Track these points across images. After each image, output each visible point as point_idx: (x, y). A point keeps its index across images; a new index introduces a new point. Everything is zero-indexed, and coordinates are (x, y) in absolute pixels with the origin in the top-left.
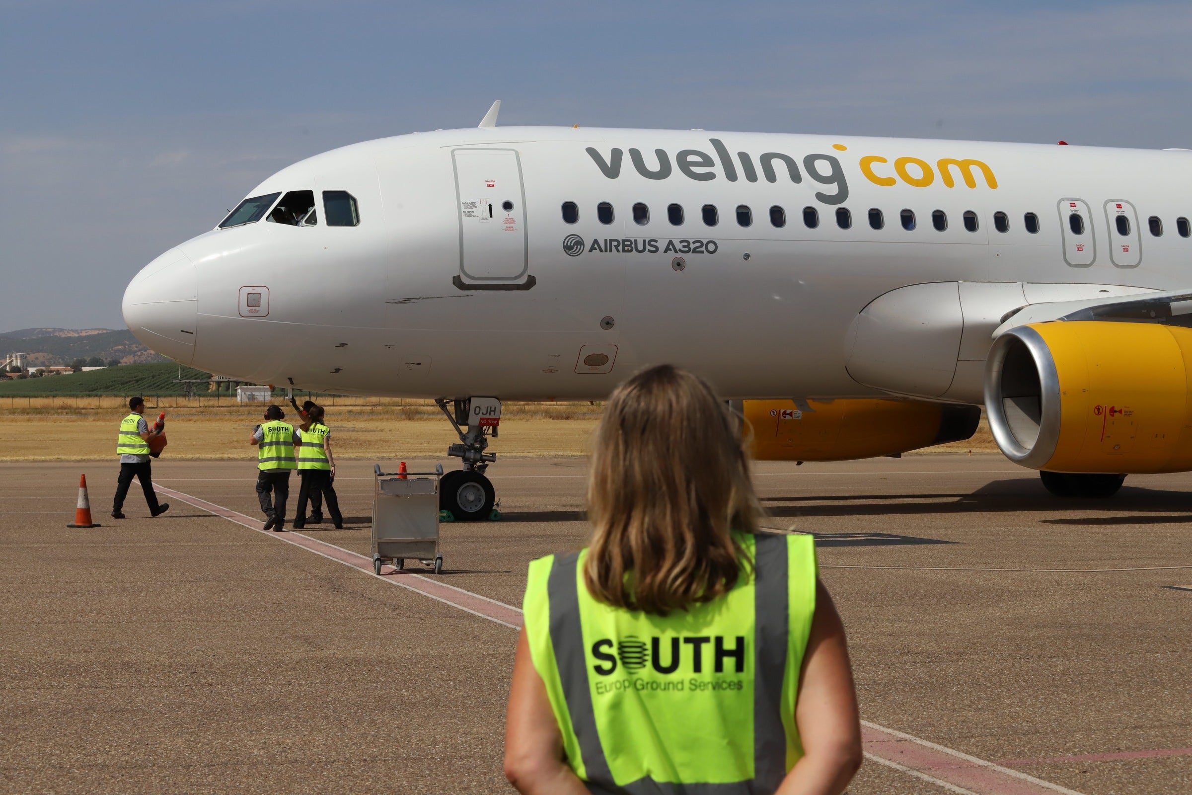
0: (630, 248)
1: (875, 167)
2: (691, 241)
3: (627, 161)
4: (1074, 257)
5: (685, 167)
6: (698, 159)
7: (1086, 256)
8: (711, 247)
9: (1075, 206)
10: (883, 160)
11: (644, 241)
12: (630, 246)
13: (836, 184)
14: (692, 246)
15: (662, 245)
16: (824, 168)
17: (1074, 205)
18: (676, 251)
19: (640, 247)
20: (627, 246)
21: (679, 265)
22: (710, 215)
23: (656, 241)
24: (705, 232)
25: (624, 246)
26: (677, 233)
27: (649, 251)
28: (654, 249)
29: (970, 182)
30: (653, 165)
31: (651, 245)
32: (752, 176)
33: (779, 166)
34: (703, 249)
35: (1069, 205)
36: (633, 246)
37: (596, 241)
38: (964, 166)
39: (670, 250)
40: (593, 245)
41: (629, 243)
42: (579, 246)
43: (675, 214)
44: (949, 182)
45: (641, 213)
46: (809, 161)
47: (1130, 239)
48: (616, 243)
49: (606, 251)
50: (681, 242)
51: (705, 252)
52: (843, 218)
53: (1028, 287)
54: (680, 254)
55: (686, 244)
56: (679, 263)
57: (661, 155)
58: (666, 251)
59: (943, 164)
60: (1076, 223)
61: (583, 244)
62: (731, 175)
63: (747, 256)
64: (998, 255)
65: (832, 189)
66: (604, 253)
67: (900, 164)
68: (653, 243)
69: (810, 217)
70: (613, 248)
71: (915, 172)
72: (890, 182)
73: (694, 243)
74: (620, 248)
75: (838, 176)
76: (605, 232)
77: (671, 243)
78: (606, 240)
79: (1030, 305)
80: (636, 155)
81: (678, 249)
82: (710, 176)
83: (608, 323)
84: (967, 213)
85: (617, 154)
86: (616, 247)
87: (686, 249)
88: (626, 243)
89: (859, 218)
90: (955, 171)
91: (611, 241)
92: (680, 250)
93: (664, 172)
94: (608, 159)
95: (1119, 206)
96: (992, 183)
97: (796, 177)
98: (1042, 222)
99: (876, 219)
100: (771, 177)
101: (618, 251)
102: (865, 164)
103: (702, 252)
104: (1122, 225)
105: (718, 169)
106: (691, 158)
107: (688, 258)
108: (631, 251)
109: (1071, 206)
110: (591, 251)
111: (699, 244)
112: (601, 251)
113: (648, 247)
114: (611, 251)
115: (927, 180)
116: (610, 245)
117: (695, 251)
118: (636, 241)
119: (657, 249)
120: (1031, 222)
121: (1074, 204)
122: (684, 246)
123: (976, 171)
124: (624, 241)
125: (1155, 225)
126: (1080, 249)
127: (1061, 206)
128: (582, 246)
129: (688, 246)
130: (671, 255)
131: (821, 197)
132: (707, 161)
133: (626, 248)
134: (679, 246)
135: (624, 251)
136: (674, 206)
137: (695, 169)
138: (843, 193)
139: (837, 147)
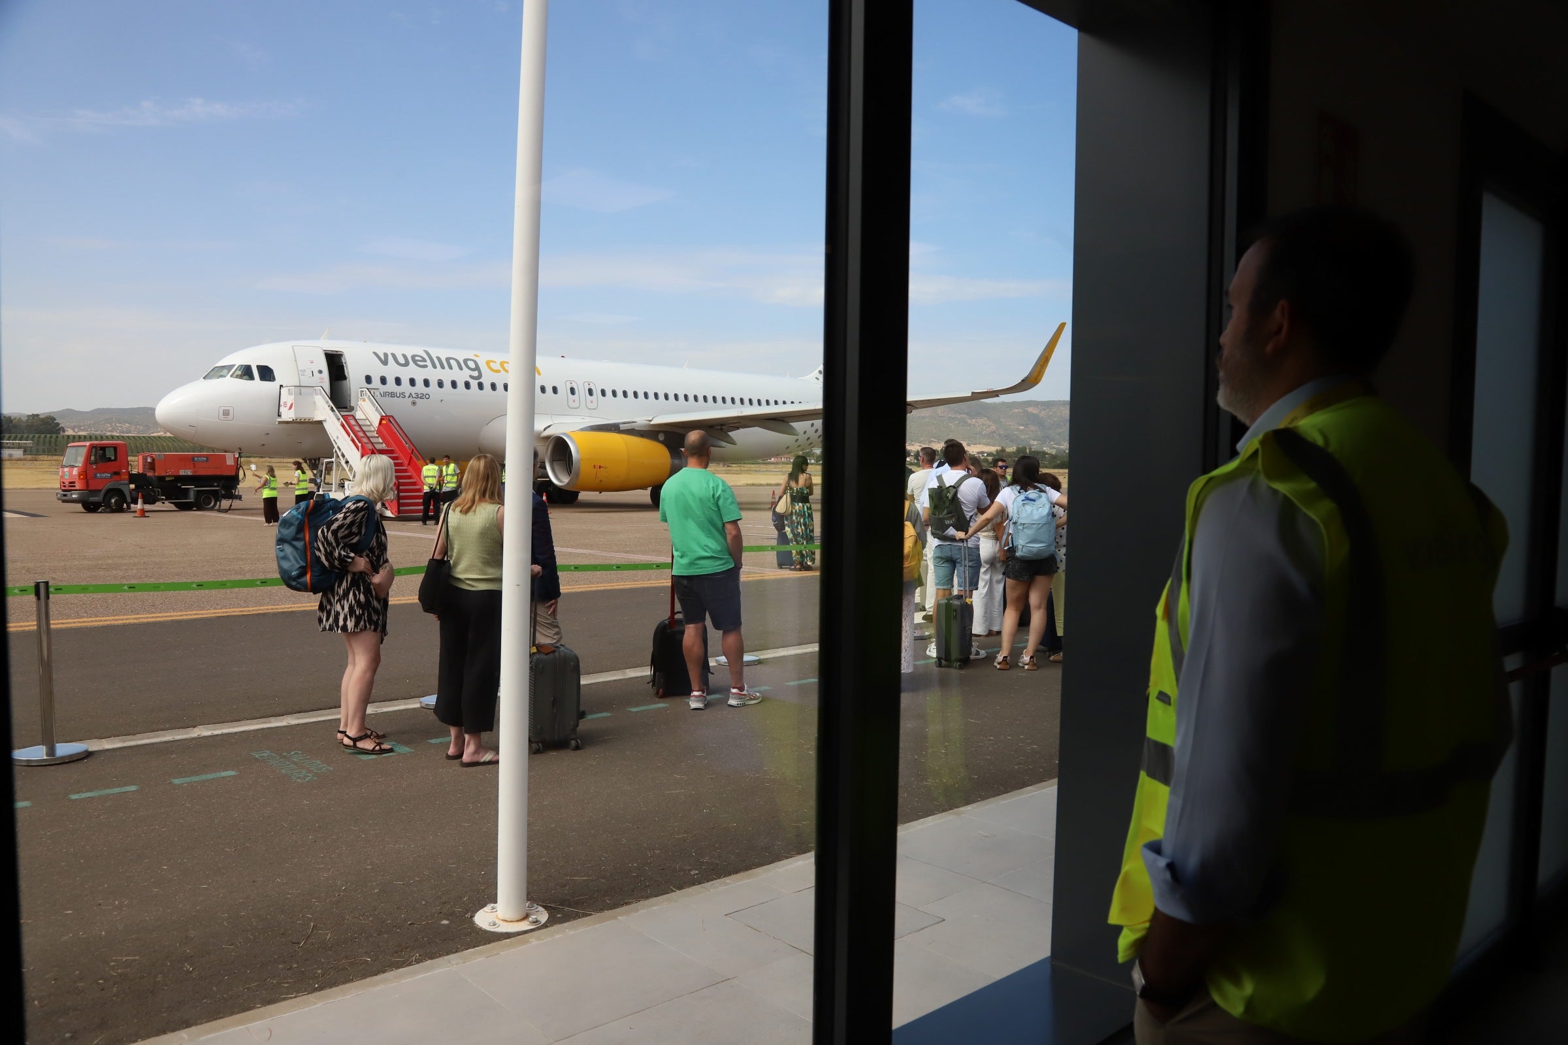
1: (491, 364)
3: (390, 358)
4: (572, 404)
5: (415, 362)
6: (420, 359)
7: (576, 405)
8: (427, 396)
10: (495, 362)
11: (400, 393)
13: (477, 371)
14: (420, 396)
15: (407, 395)
16: (471, 365)
19: (398, 396)
20: (392, 395)
21: (414, 403)
22: (426, 383)
23: (405, 393)
24: (425, 390)
26: (413, 390)
30: (402, 361)
31: (403, 395)
32: (443, 367)
33: (453, 363)
35: (570, 384)
36: (395, 395)
37: (380, 392)
43: (412, 382)
45: (398, 381)
46: (465, 361)
47: (593, 398)
48: (388, 393)
49: (384, 397)
50: (415, 394)
51: (425, 398)
52: (481, 386)
53: (553, 416)
54: (414, 399)
55: (417, 394)
57: (404, 356)
58: (409, 397)
60: (572, 391)
62: (435, 367)
63: (442, 401)
64: (542, 403)
65: (476, 374)
69: (467, 385)
70: (388, 395)
72: (498, 371)
73: (420, 394)
74: (390, 395)
75: (477, 368)
76: (383, 388)
77: (411, 394)
78: (384, 391)
79: (555, 423)
80: (394, 356)
82: (426, 366)
85: (386, 355)
87: (417, 397)
89: (487, 386)
91: (386, 392)
93: (406, 364)
94: (383, 358)
95: (589, 384)
96: (540, 374)
97: (461, 368)
98: (559, 390)
99: (493, 386)
100: (451, 367)
101: (389, 397)
102: (488, 363)
104: (590, 392)
105: (429, 363)
106: (417, 358)
107: (418, 400)
108: (395, 397)
110: (378, 397)
111: (422, 395)
112: (382, 397)
113: (401, 396)
114: (386, 396)
116: (385, 394)
117: (421, 398)
118: (396, 393)
119: (405, 396)
120: (555, 390)
121: (572, 383)
124: (392, 392)
125: (603, 393)
126: (575, 402)
127: (567, 384)
130: (411, 398)
131: (471, 377)
132: (424, 360)
134: (414, 396)
135: (391, 397)
136: (411, 379)
137: (419, 363)
138: (480, 376)
139: (475, 355)
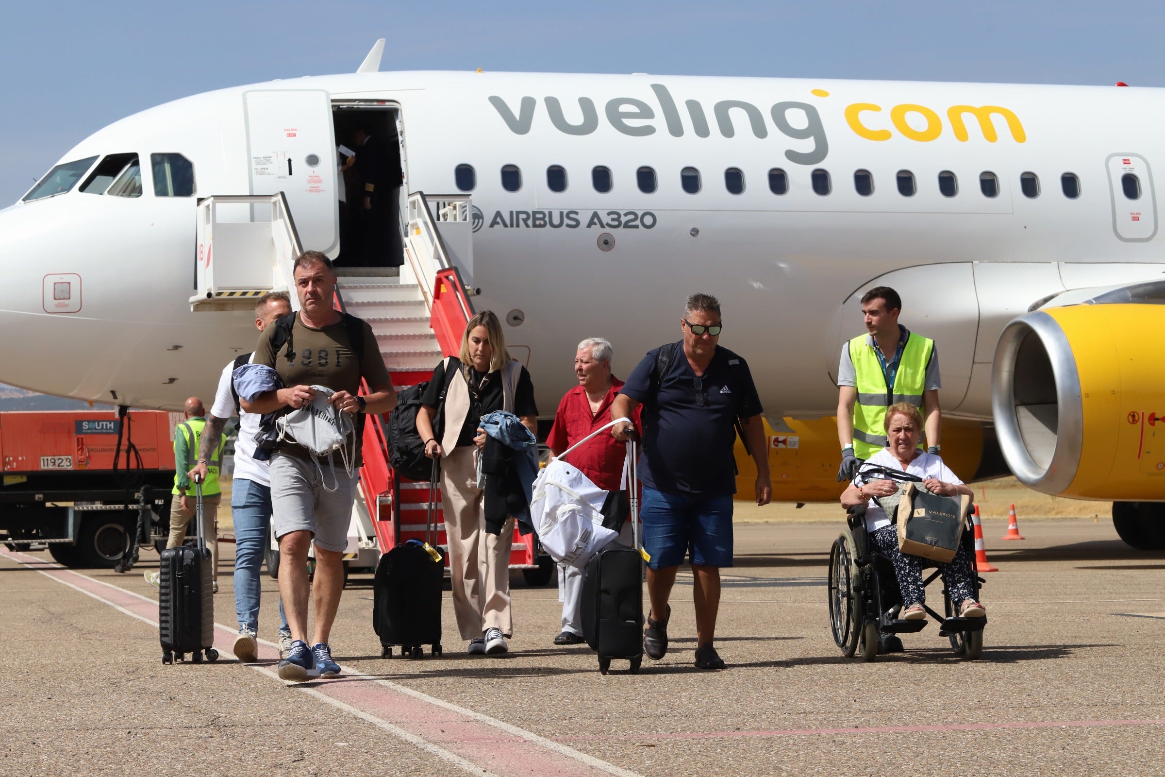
0: (542, 222)
1: (867, 119)
2: (622, 213)
4: (1127, 228)
5: (616, 119)
6: (634, 109)
7: (1144, 227)
8: (648, 220)
9: (1129, 163)
10: (876, 108)
11: (562, 213)
12: (543, 219)
13: (812, 139)
14: (624, 219)
15: (584, 218)
16: (797, 119)
17: (1127, 162)
18: (602, 226)
19: (557, 221)
20: (538, 219)
21: (606, 243)
22: (647, 179)
23: (577, 213)
24: (641, 201)
25: (535, 219)
26: (603, 202)
27: (568, 226)
28: (574, 223)
29: (990, 135)
30: (574, 116)
31: (570, 218)
32: (702, 130)
33: (739, 118)
34: (638, 222)
35: (1122, 162)
36: (547, 219)
37: (498, 214)
38: (983, 114)
39: (595, 224)
40: (495, 218)
41: (541, 216)
42: (477, 221)
43: (602, 179)
44: (961, 134)
45: (557, 177)
46: (779, 111)
48: (524, 216)
49: (512, 226)
50: (609, 214)
51: (640, 226)
52: (821, 182)
53: (1066, 269)
54: (607, 230)
55: (615, 216)
56: (607, 241)
57: (586, 105)
58: (589, 226)
59: (955, 113)
60: (1131, 186)
61: (482, 218)
62: (676, 130)
63: (695, 232)
64: (1025, 227)
65: (807, 146)
66: (509, 229)
67: (898, 114)
68: (572, 216)
69: (778, 181)
70: (521, 223)
71: (917, 122)
72: (884, 135)
73: (626, 215)
74: (530, 222)
75: (815, 129)
76: (510, 201)
77: (595, 215)
78: (511, 213)
79: (1068, 291)
80: (553, 106)
81: (604, 223)
82: (649, 131)
83: (516, 318)
84: (985, 173)
85: (528, 104)
86: (525, 221)
87: (616, 223)
88: (538, 216)
89: (843, 181)
90: (970, 121)
91: (518, 213)
92: (608, 225)
93: (589, 126)
94: (517, 110)
96: (1019, 135)
97: (760, 131)
98: (1084, 184)
99: (863, 182)
100: (727, 130)
101: (527, 226)
102: (852, 113)
103: (637, 227)
105: (659, 121)
106: (624, 108)
107: (619, 234)
108: (544, 226)
109: (1125, 163)
110: (492, 226)
111: (632, 217)
112: (505, 225)
113: (566, 221)
114: (518, 226)
115: (933, 132)
116: (516, 219)
117: (626, 226)
118: (550, 213)
119: (578, 223)
120: (1070, 185)
121: (1128, 160)
122: (613, 220)
123: (998, 122)
124: (534, 213)
126: (1135, 219)
127: (1111, 164)
128: (481, 220)
129: (618, 220)
130: (597, 230)
131: (792, 155)
132: (646, 112)
133: (538, 222)
134: (606, 219)
135: (535, 226)
136: (600, 169)
137: (629, 122)
138: (821, 151)
139: (816, 92)
